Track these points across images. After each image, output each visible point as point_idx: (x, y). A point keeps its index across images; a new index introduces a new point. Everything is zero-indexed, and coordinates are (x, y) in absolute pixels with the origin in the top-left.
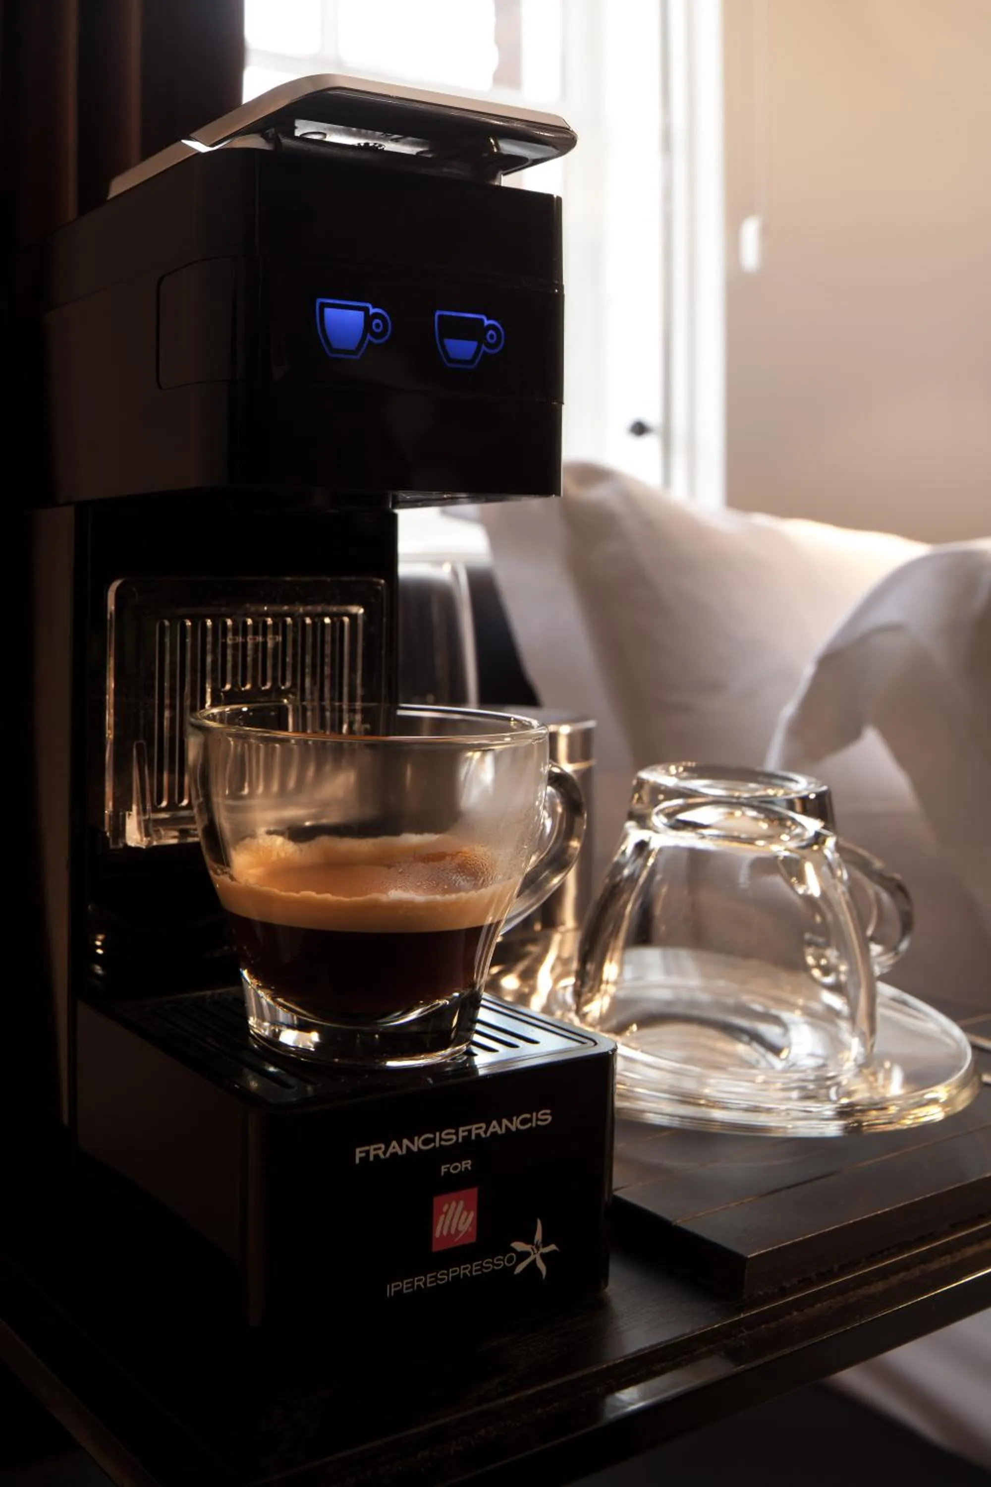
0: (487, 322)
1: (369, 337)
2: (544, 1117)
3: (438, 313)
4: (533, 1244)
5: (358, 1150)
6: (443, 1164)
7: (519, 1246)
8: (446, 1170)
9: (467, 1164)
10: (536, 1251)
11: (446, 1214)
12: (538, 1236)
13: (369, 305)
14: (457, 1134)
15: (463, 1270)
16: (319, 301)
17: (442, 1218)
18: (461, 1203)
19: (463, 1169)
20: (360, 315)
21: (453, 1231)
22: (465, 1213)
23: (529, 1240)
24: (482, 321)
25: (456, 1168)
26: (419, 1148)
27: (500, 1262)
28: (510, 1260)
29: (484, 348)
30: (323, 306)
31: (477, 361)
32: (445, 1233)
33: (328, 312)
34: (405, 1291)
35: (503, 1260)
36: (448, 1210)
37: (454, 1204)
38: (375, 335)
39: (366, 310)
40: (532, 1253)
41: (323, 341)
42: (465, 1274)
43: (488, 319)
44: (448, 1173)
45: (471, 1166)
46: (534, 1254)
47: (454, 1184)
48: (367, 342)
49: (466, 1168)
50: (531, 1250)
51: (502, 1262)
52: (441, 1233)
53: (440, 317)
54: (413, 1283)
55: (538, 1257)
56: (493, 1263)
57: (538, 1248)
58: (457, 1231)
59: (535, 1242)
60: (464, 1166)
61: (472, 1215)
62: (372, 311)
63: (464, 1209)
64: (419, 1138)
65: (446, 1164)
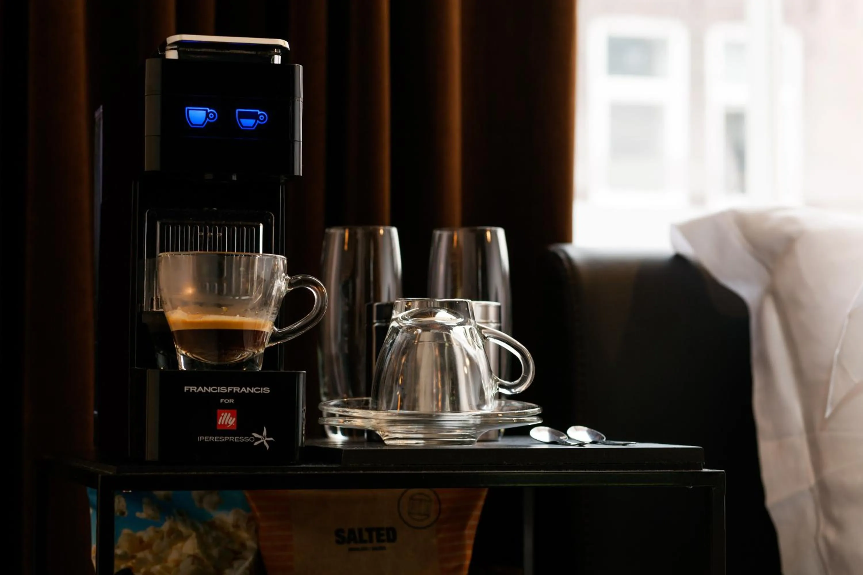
0: (259, 112)
1: (208, 120)
2: (266, 390)
3: (237, 110)
4: (262, 436)
5: (185, 387)
6: (222, 399)
7: (256, 435)
8: (223, 401)
9: (232, 401)
10: (264, 439)
11: (223, 417)
12: (265, 433)
13: (208, 109)
14: (227, 389)
15: (231, 439)
16: (187, 108)
17: (221, 418)
18: (229, 414)
19: (230, 402)
20: (205, 112)
21: (226, 423)
22: (231, 418)
23: (261, 433)
24: (257, 112)
25: (227, 401)
26: (211, 391)
27: (247, 439)
28: (252, 439)
29: (258, 122)
30: (188, 110)
31: (255, 126)
32: (223, 423)
33: (190, 112)
34: (205, 441)
35: (249, 439)
36: (224, 415)
37: (226, 414)
38: (210, 119)
39: (207, 111)
40: (262, 439)
41: (189, 122)
42: (231, 440)
43: (260, 111)
44: (223, 402)
45: (234, 402)
46: (263, 439)
47: (227, 407)
48: (207, 121)
49: (231, 402)
50: (261, 438)
51: (248, 440)
52: (221, 423)
53: (239, 112)
54: (209, 438)
55: (265, 441)
56: (244, 439)
57: (264, 437)
58: (228, 424)
59: (263, 435)
60: (230, 401)
61: (234, 419)
62: (209, 111)
63: (230, 417)
64: (211, 388)
65: (223, 399)
